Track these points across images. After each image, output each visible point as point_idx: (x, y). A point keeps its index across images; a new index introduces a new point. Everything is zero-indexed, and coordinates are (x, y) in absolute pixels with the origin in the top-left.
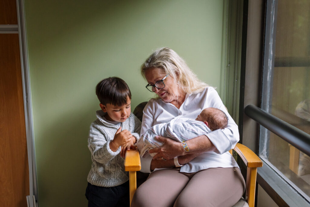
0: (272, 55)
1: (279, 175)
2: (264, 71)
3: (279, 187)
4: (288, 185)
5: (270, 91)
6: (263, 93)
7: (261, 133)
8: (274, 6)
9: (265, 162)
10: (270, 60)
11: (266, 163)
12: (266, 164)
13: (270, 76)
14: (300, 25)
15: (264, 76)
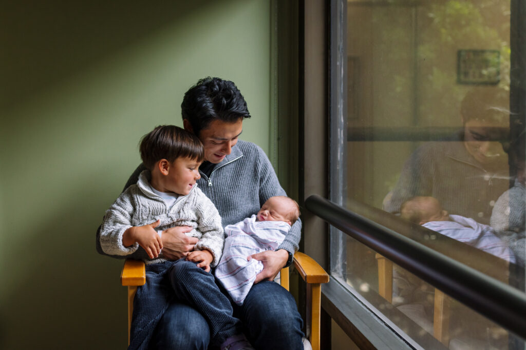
0: (343, 124)
1: (360, 301)
2: (332, 145)
3: (358, 316)
4: (372, 314)
5: (344, 175)
6: (331, 178)
7: (332, 239)
8: (342, 55)
9: (339, 283)
10: (341, 130)
11: (341, 284)
12: (341, 286)
13: (342, 154)
14: (399, 89)
15: (332, 153)
